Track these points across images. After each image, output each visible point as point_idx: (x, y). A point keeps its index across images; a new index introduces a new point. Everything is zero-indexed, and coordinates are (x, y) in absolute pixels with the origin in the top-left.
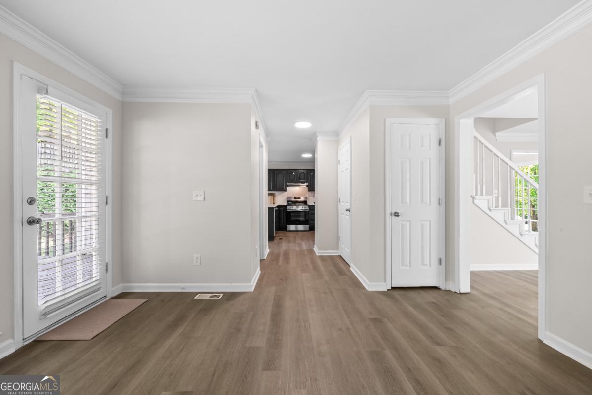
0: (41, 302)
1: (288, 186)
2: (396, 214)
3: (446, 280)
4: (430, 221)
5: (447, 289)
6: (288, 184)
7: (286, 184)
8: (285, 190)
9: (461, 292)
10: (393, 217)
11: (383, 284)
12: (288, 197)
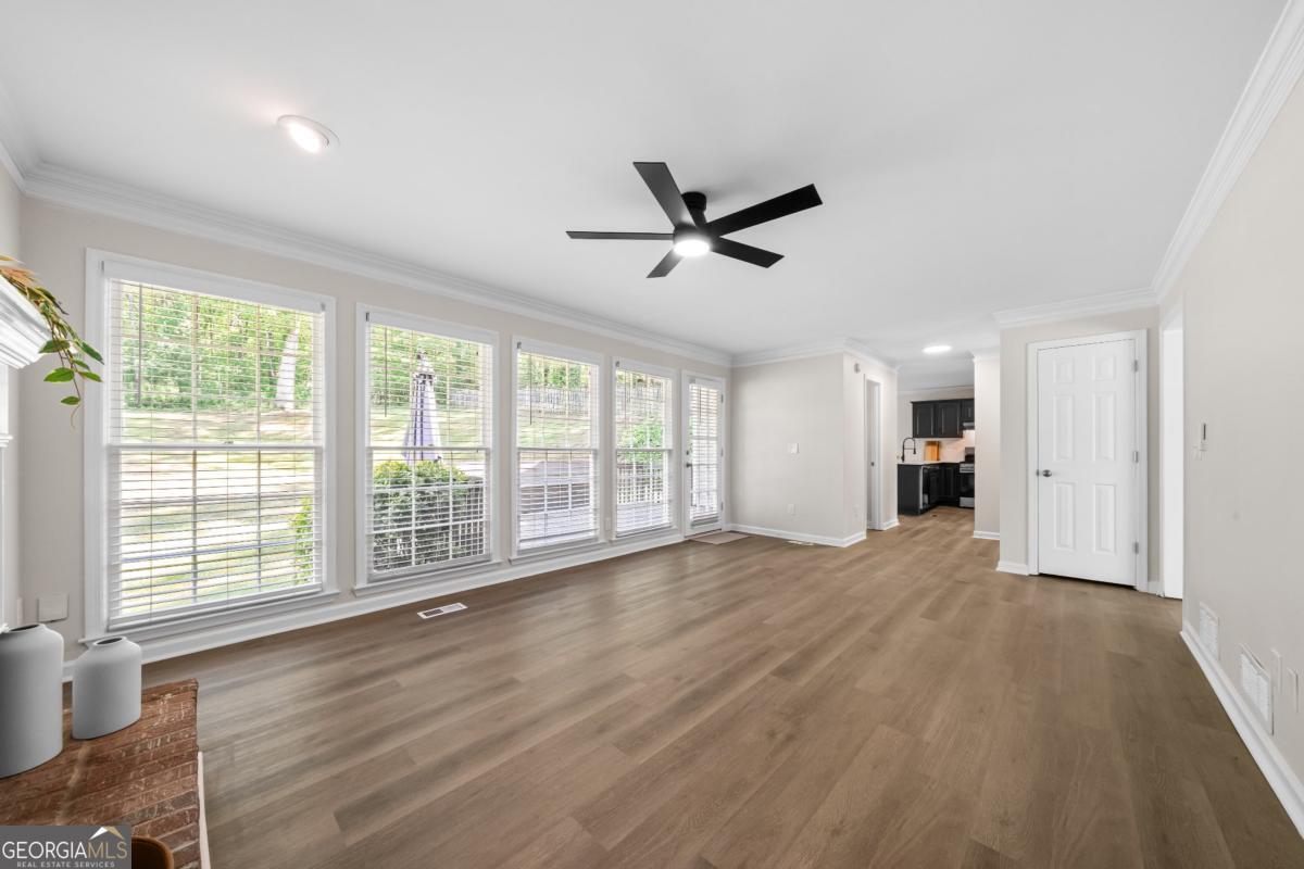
0: (691, 518)
1: (965, 429)
2: (1047, 474)
3: (1149, 579)
4: (1115, 486)
5: (1150, 592)
6: (965, 424)
7: (961, 425)
8: (961, 436)
9: (1168, 595)
10: (1042, 478)
11: (1024, 565)
12: (967, 449)
